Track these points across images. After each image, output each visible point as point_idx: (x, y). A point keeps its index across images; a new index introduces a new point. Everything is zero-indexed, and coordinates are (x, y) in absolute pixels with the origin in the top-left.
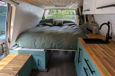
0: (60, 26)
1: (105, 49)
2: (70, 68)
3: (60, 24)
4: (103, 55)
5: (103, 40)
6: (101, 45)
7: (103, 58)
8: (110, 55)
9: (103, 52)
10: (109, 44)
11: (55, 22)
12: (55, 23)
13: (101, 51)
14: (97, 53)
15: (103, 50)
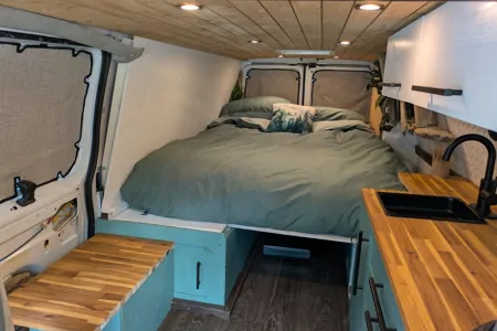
0: (300, 132)
1: (459, 243)
2: (326, 313)
3: (301, 125)
4: (441, 269)
5: (468, 203)
6: (451, 226)
7: (438, 281)
8: (473, 273)
9: (446, 256)
10: (486, 223)
11: (279, 114)
12: (280, 117)
13: (440, 252)
14: (421, 259)
15: (449, 248)
